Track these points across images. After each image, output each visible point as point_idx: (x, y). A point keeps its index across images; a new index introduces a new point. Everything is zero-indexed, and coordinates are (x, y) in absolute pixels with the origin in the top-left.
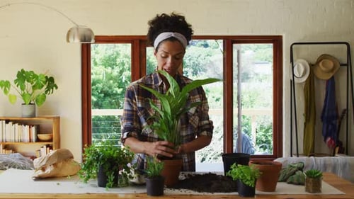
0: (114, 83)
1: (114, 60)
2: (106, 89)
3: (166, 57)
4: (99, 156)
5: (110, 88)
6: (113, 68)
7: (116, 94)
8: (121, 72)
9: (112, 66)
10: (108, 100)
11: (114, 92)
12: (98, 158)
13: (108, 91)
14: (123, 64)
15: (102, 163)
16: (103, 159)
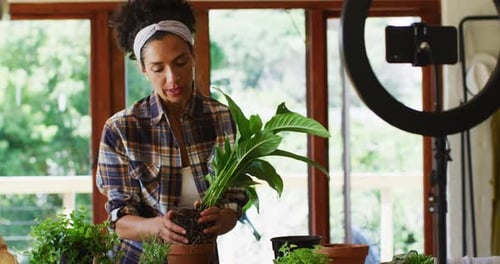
0: (33, 112)
1: (33, 50)
2: (13, 128)
3: (161, 69)
4: (58, 238)
5: (23, 125)
6: (29, 73)
7: (39, 142)
8: (53, 83)
9: (27, 67)
10: (18, 158)
11: (34, 136)
12: (56, 242)
13: (16, 135)
14: (58, 63)
15: (64, 250)
16: (65, 243)
